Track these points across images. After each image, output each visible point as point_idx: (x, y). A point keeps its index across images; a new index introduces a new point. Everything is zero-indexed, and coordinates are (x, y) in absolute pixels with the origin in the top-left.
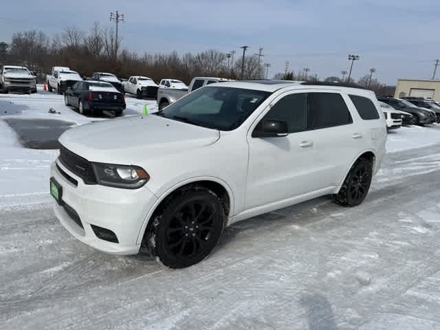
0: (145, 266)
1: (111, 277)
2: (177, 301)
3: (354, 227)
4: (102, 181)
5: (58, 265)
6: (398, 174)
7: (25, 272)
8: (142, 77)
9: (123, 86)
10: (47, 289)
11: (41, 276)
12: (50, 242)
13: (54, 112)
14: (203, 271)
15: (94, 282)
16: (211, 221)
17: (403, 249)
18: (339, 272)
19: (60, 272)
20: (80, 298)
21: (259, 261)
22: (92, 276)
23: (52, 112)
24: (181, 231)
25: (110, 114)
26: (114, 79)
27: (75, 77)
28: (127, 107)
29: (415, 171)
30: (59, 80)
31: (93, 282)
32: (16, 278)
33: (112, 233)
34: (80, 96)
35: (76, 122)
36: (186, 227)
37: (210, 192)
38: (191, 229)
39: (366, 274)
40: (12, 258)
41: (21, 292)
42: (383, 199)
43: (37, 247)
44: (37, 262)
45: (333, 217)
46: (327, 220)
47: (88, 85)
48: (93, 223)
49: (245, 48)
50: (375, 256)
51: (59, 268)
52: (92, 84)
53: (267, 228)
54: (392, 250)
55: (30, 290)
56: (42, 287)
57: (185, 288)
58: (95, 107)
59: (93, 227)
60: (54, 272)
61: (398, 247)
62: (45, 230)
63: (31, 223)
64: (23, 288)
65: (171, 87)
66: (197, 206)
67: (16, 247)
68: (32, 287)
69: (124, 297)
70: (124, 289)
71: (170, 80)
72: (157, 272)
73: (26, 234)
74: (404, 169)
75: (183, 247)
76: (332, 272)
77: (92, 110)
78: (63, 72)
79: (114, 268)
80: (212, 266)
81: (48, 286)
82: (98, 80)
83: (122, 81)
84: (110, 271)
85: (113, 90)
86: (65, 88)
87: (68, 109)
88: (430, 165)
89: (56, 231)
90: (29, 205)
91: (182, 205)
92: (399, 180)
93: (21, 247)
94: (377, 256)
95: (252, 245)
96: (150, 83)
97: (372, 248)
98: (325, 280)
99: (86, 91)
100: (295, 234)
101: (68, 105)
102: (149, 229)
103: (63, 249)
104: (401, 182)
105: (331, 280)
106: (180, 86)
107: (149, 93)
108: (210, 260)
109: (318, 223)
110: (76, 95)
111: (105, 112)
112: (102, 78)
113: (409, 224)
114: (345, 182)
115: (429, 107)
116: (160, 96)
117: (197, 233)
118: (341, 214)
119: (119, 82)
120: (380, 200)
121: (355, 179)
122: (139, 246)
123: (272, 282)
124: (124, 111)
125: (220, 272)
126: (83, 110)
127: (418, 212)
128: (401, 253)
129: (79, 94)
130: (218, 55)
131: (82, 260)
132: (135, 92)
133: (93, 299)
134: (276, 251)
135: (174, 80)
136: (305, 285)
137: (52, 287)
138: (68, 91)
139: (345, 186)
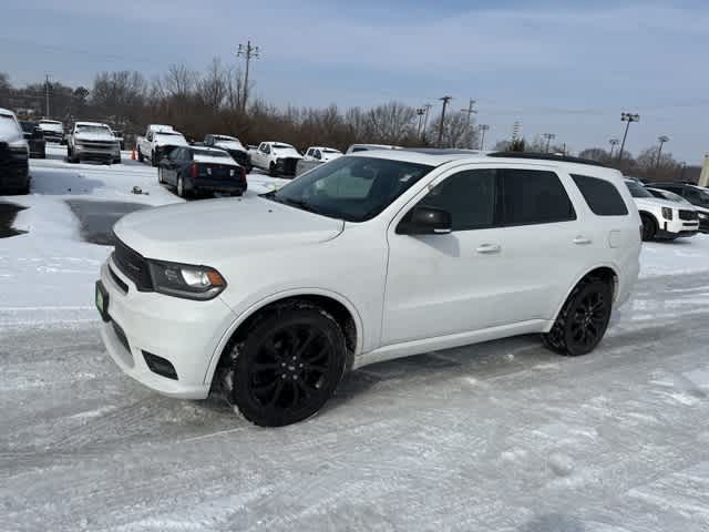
0: (222, 420)
1: (169, 431)
2: (255, 473)
3: (571, 387)
4: (161, 288)
5: (96, 409)
6: (671, 310)
7: (48, 416)
8: (280, 144)
9: (250, 156)
10: (74, 440)
11: (69, 422)
12: (93, 376)
13: (140, 192)
15: (141, 437)
16: (325, 358)
17: (646, 427)
18: (522, 453)
19: (98, 418)
20: (116, 457)
21: (397, 427)
22: (141, 428)
23: (136, 191)
24: (273, 370)
26: (236, 145)
27: (179, 141)
28: (249, 187)
30: (154, 145)
32: (33, 423)
33: (169, 364)
34: (179, 170)
36: (284, 364)
37: (324, 313)
38: (291, 368)
39: (569, 459)
40: (34, 395)
41: (38, 442)
42: (634, 347)
43: (73, 381)
44: (69, 402)
45: (539, 370)
46: (526, 373)
47: (191, 153)
48: (145, 349)
50: (591, 434)
51: (97, 413)
52: (198, 152)
53: (424, 378)
54: (621, 426)
55: (49, 440)
56: (66, 438)
57: (272, 455)
58: (201, 187)
59: (146, 354)
60: (88, 417)
61: (635, 424)
62: (91, 360)
63: (72, 349)
64: (41, 437)
65: (322, 160)
67: (42, 380)
68: (54, 436)
69: (179, 460)
70: (183, 450)
71: (321, 149)
72: (236, 430)
73: (61, 363)
75: (277, 392)
76: (512, 451)
77: (196, 191)
78: (160, 133)
79: (175, 420)
80: (323, 428)
81: (73, 437)
82: (212, 146)
83: (248, 149)
84: (168, 423)
85: (230, 161)
86: (161, 157)
87: (162, 188)
89: (103, 362)
90: (74, 324)
91: (277, 329)
92: (672, 319)
93: (49, 381)
94: (595, 433)
95: (391, 403)
96: (291, 152)
97: (591, 421)
98: (496, 463)
99: (190, 162)
100: (468, 391)
101: (163, 182)
102: (224, 363)
103: (108, 387)
104: (672, 322)
105: (507, 463)
107: (286, 168)
108: (321, 418)
109: (511, 376)
110: (174, 167)
112: (218, 144)
113: (666, 388)
114: (561, 313)
117: (302, 376)
118: (554, 365)
119: (243, 149)
120: (628, 349)
121: (581, 311)
122: (208, 387)
123: (409, 458)
124: (244, 192)
125: (333, 437)
126: (183, 191)
127: (690, 370)
128: (638, 432)
129: (179, 166)
130: (404, 110)
131: (131, 404)
132: (268, 166)
133: (136, 460)
134: (430, 413)
135: (328, 149)
136: (462, 467)
137: (83, 438)
138: (163, 162)
139: (562, 322)
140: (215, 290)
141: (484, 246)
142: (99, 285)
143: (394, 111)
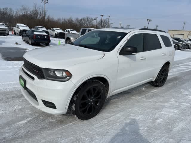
0: (69, 119)
1: (52, 125)
2: (87, 137)
3: (163, 97)
4: (47, 78)
5: (25, 120)
7: (8, 124)
8: (57, 28)
9: (49, 32)
10: (20, 133)
11: (16, 126)
12: (20, 107)
13: (18, 44)
14: (97, 121)
16: (100, 96)
17: (187, 107)
18: (162, 120)
19: (26, 123)
20: (37, 138)
21: (123, 115)
22: (42, 125)
23: (16, 44)
24: (85, 102)
25: (43, 45)
26: (45, 29)
27: (27, 28)
28: (51, 42)
29: (182, 70)
30: (19, 30)
31: (43, 128)
32: (3, 128)
33: (53, 104)
34: (29, 37)
35: (28, 48)
36: (89, 100)
37: (100, 82)
38: (91, 100)
41: (6, 135)
42: (173, 83)
43: (14, 110)
44: (14, 118)
45: (153, 92)
46: (150, 94)
47: (33, 31)
48: (42, 99)
49: (102, 16)
50: (176, 111)
51: (25, 121)
52: (35, 31)
53: (123, 98)
54: (183, 108)
55: (11, 134)
56: (17, 132)
58: (37, 42)
59: (43, 101)
60: (22, 123)
61: (185, 106)
62: (18, 101)
63: (10, 98)
64: (7, 133)
65: (70, 33)
66: (94, 89)
67: (3, 111)
68: (12, 132)
69: (59, 136)
70: (60, 132)
71: (69, 30)
72: (74, 122)
73: (7, 103)
74: (178, 69)
75: (88, 109)
76: (159, 120)
77: (35, 43)
78: (21, 26)
79: (53, 121)
80: (101, 118)
81: (20, 131)
82: (37, 29)
83: (48, 30)
84: (51, 122)
85: (45, 34)
86: (22, 33)
87: (24, 42)
89: (22, 101)
91: (88, 89)
93: (5, 110)
95: (118, 108)
96: (61, 31)
97: (174, 107)
98: (156, 124)
99: (33, 34)
101: (24, 41)
102: (72, 102)
103: (26, 111)
104: (178, 75)
105: (159, 124)
106: (74, 32)
107: (60, 36)
108: (100, 115)
109: (146, 95)
110: (28, 36)
111: (41, 44)
112: (39, 29)
113: (186, 95)
115: (183, 42)
116: (66, 37)
117: (94, 102)
118: (156, 90)
119: (47, 30)
121: (162, 74)
124: (50, 43)
125: (105, 121)
126: (31, 43)
128: (187, 109)
129: (29, 36)
130: (90, 19)
131: (36, 116)
132: (54, 35)
133: (44, 138)
134: (130, 110)
135: (71, 30)
136: (148, 127)
137: (23, 132)
138: (24, 34)
139: (158, 78)
140: (68, 77)
141: (142, 57)
142: (21, 77)
143: (87, 19)
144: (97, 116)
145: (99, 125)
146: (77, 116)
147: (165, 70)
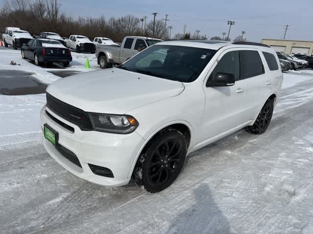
1: (105, 203)
3: (268, 150)
4: (97, 128)
5: (58, 196)
7: (32, 205)
8: (80, 36)
9: (66, 42)
10: (55, 218)
11: (47, 207)
12: (46, 176)
13: (15, 64)
14: (174, 193)
16: (179, 154)
17: (306, 164)
18: (271, 186)
19: (62, 202)
20: (85, 225)
21: (213, 182)
22: (89, 204)
23: (13, 64)
24: (159, 164)
25: (59, 65)
27: (26, 35)
28: (73, 59)
29: (290, 105)
30: (13, 38)
31: (91, 209)
32: (25, 212)
34: (35, 52)
35: (34, 72)
36: (162, 160)
37: (179, 132)
38: (165, 161)
39: (290, 187)
40: (17, 193)
41: (33, 224)
42: (278, 127)
43: (36, 181)
45: (251, 143)
46: (248, 145)
48: (89, 163)
49: (155, 14)
50: (290, 172)
51: (60, 199)
52: (44, 42)
55: (41, 221)
56: (49, 218)
58: (48, 60)
59: (91, 166)
60: (57, 203)
61: (302, 164)
62: (39, 166)
63: (24, 160)
64: (34, 220)
65: (103, 44)
66: (170, 144)
67: (18, 183)
68: (41, 218)
69: (121, 221)
70: (119, 214)
71: (101, 38)
72: (140, 196)
73: (23, 170)
76: (268, 186)
77: (46, 62)
78: (16, 32)
79: (104, 196)
80: (180, 188)
81: (55, 216)
82: (45, 38)
83: (64, 39)
84: (102, 198)
85: (61, 46)
86: (19, 44)
87: (25, 61)
88: (299, 100)
89: (47, 166)
90: (19, 144)
92: (283, 112)
93: (22, 182)
94: (292, 171)
96: (86, 40)
97: (287, 166)
98: (265, 194)
99: (40, 47)
100: (231, 158)
101: (25, 58)
102: (138, 165)
103: (58, 181)
104: (284, 114)
105: (268, 193)
106: (109, 42)
107: (87, 49)
109: (243, 148)
110: (32, 50)
111: (54, 63)
112: (49, 37)
113: (302, 145)
114: (258, 117)
115: (286, 59)
116: (98, 51)
117: (169, 164)
118: (255, 140)
119: (62, 39)
122: (130, 178)
123: (228, 198)
124: (70, 63)
125: (188, 193)
126: (38, 62)
127: (304, 135)
128: (306, 168)
129: (34, 50)
130: (134, 19)
131: (76, 190)
132: (75, 47)
133: (96, 225)
134: (222, 172)
135: (105, 38)
136: (253, 199)
137: (59, 216)
138: (23, 47)
139: (258, 120)
141: (239, 89)
142: (46, 126)
143: (130, 20)
144: (173, 185)
145: (179, 199)
146: (145, 188)
147: (269, 107)
